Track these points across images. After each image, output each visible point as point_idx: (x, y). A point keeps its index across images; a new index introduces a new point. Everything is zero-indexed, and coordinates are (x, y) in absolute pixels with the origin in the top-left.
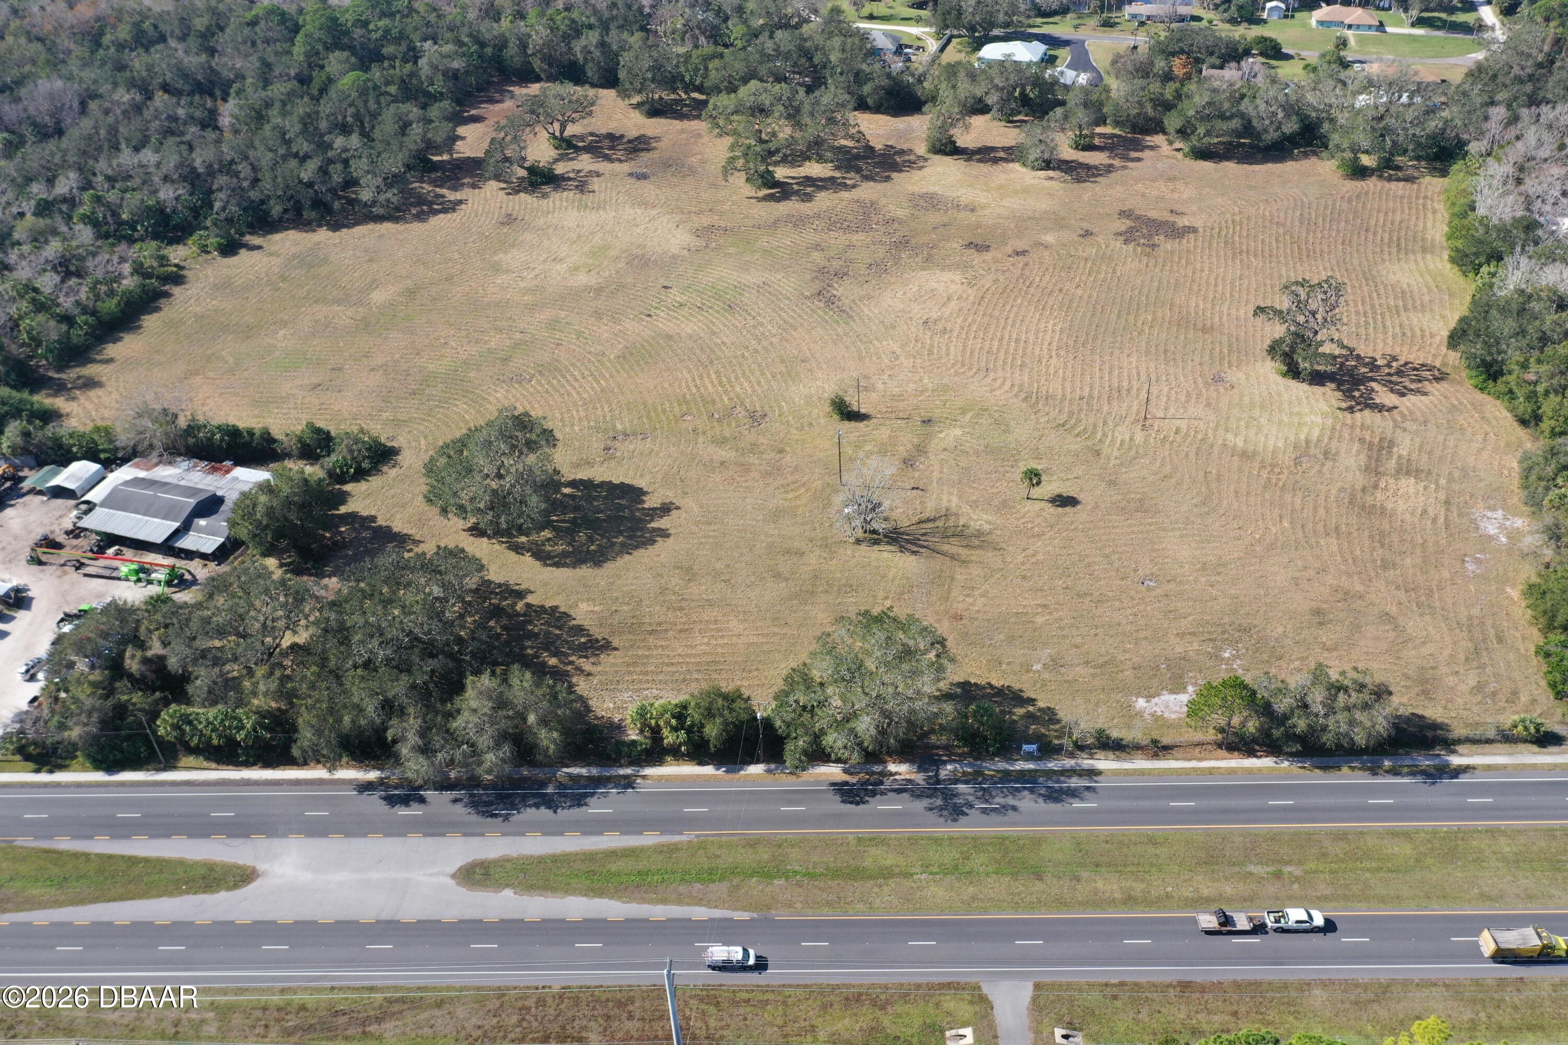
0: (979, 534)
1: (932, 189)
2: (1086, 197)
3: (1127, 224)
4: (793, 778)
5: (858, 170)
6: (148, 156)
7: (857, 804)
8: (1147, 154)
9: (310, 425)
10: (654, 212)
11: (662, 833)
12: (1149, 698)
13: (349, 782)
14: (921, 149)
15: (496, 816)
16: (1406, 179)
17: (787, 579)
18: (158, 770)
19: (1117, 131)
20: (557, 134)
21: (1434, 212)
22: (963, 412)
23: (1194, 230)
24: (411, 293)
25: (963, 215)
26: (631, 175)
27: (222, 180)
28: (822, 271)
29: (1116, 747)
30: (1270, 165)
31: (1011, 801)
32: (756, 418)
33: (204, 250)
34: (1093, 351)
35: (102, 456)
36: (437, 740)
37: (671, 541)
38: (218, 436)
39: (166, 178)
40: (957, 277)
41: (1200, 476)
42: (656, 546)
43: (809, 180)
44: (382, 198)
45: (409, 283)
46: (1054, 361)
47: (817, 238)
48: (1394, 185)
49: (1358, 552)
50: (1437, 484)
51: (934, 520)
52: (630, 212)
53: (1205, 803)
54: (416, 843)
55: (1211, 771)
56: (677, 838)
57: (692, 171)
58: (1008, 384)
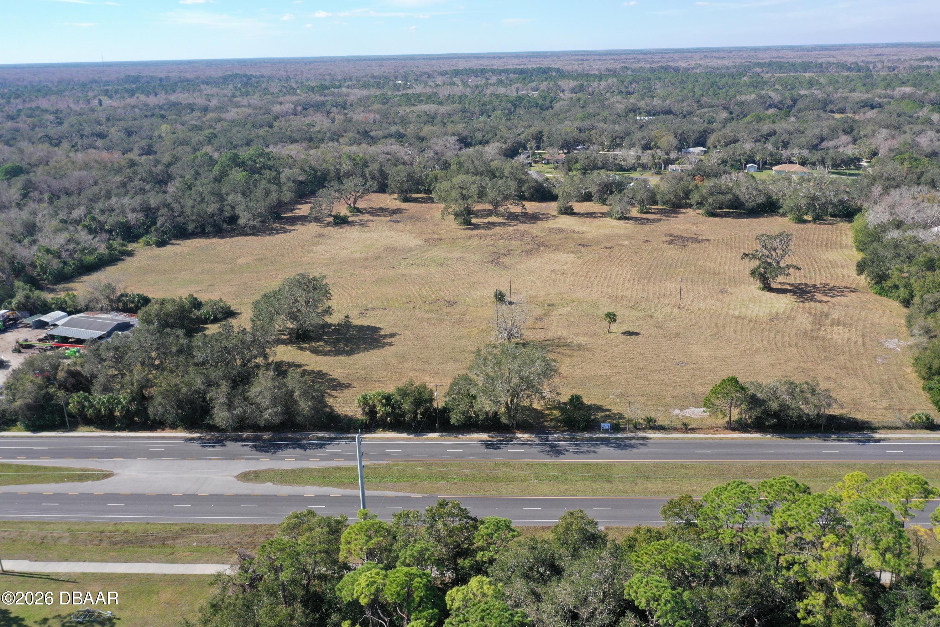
0: (579, 345)
1: (559, 226)
2: (647, 229)
3: (668, 239)
4: (457, 439)
5: (518, 220)
6: (126, 201)
7: (496, 449)
8: (681, 215)
9: (191, 296)
10: (400, 234)
11: (371, 460)
12: (682, 410)
13: (181, 438)
14: (555, 213)
15: (268, 452)
16: (830, 224)
17: (462, 362)
18: (64, 432)
19: (664, 207)
20: (352, 205)
21: (846, 235)
22: (573, 302)
23: (709, 240)
24: (260, 260)
25: (576, 235)
26: (391, 221)
27: (164, 211)
28: (495, 253)
29: (662, 428)
30: (751, 219)
31: (593, 449)
32: (450, 303)
33: (148, 244)
34: (649, 281)
35: (68, 310)
36: (237, 401)
37: (394, 347)
38: (136, 299)
39: (134, 210)
40: (572, 256)
41: (713, 325)
42: (385, 349)
43: (490, 223)
44: (251, 223)
45: (260, 256)
46: (627, 284)
47: (493, 242)
48: (822, 226)
49: (810, 353)
50: (856, 329)
51: (553, 340)
52: (388, 233)
53: (716, 451)
54: (216, 463)
55: (721, 439)
56: (380, 462)
57: (425, 220)
58: (599, 292)
